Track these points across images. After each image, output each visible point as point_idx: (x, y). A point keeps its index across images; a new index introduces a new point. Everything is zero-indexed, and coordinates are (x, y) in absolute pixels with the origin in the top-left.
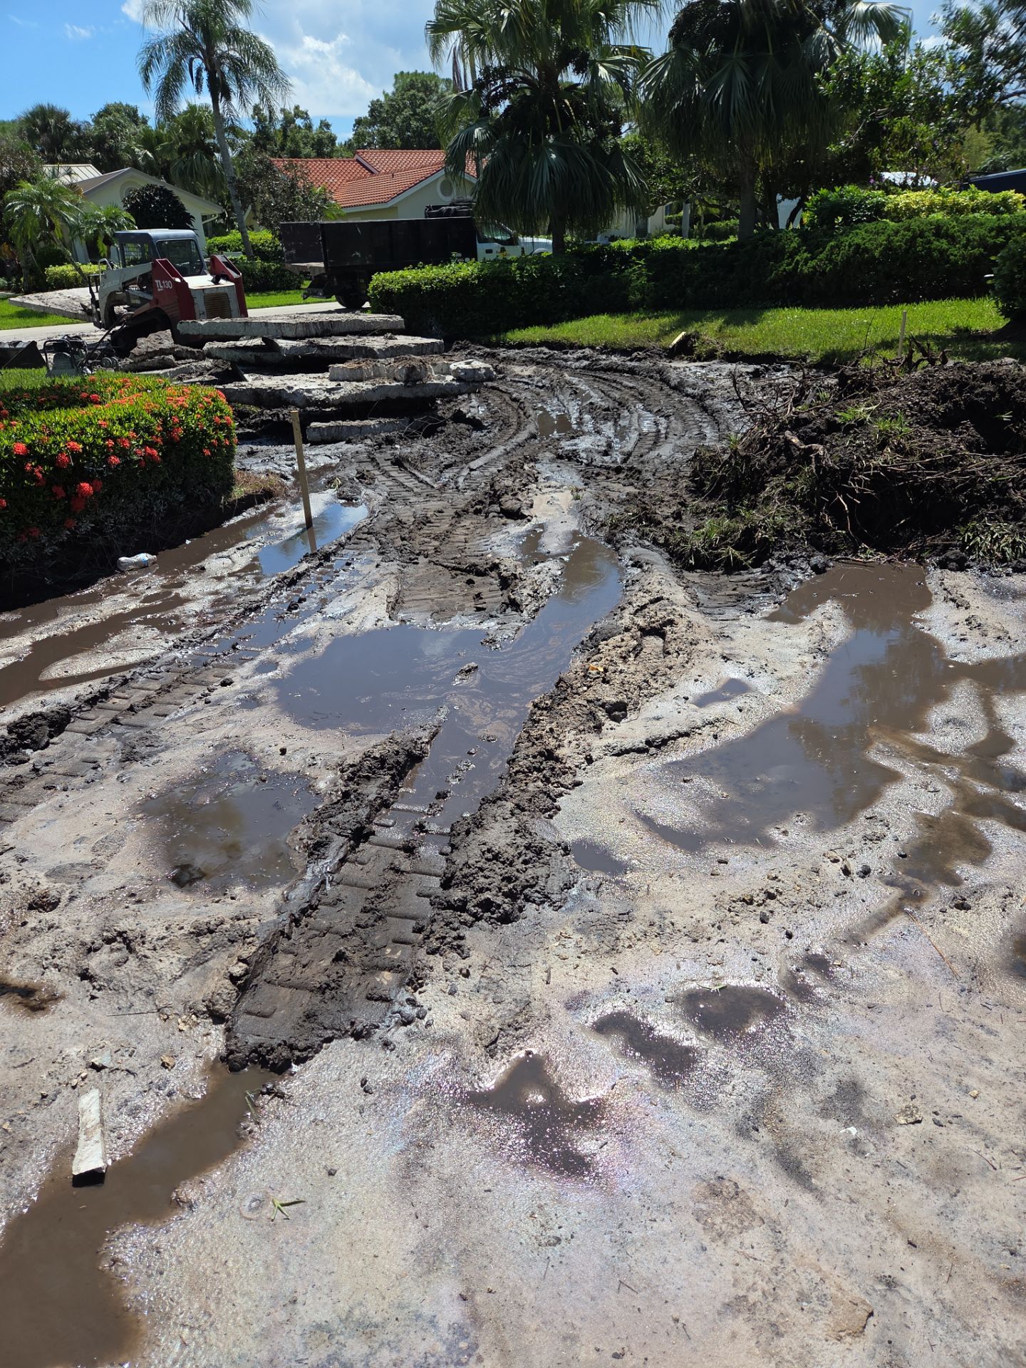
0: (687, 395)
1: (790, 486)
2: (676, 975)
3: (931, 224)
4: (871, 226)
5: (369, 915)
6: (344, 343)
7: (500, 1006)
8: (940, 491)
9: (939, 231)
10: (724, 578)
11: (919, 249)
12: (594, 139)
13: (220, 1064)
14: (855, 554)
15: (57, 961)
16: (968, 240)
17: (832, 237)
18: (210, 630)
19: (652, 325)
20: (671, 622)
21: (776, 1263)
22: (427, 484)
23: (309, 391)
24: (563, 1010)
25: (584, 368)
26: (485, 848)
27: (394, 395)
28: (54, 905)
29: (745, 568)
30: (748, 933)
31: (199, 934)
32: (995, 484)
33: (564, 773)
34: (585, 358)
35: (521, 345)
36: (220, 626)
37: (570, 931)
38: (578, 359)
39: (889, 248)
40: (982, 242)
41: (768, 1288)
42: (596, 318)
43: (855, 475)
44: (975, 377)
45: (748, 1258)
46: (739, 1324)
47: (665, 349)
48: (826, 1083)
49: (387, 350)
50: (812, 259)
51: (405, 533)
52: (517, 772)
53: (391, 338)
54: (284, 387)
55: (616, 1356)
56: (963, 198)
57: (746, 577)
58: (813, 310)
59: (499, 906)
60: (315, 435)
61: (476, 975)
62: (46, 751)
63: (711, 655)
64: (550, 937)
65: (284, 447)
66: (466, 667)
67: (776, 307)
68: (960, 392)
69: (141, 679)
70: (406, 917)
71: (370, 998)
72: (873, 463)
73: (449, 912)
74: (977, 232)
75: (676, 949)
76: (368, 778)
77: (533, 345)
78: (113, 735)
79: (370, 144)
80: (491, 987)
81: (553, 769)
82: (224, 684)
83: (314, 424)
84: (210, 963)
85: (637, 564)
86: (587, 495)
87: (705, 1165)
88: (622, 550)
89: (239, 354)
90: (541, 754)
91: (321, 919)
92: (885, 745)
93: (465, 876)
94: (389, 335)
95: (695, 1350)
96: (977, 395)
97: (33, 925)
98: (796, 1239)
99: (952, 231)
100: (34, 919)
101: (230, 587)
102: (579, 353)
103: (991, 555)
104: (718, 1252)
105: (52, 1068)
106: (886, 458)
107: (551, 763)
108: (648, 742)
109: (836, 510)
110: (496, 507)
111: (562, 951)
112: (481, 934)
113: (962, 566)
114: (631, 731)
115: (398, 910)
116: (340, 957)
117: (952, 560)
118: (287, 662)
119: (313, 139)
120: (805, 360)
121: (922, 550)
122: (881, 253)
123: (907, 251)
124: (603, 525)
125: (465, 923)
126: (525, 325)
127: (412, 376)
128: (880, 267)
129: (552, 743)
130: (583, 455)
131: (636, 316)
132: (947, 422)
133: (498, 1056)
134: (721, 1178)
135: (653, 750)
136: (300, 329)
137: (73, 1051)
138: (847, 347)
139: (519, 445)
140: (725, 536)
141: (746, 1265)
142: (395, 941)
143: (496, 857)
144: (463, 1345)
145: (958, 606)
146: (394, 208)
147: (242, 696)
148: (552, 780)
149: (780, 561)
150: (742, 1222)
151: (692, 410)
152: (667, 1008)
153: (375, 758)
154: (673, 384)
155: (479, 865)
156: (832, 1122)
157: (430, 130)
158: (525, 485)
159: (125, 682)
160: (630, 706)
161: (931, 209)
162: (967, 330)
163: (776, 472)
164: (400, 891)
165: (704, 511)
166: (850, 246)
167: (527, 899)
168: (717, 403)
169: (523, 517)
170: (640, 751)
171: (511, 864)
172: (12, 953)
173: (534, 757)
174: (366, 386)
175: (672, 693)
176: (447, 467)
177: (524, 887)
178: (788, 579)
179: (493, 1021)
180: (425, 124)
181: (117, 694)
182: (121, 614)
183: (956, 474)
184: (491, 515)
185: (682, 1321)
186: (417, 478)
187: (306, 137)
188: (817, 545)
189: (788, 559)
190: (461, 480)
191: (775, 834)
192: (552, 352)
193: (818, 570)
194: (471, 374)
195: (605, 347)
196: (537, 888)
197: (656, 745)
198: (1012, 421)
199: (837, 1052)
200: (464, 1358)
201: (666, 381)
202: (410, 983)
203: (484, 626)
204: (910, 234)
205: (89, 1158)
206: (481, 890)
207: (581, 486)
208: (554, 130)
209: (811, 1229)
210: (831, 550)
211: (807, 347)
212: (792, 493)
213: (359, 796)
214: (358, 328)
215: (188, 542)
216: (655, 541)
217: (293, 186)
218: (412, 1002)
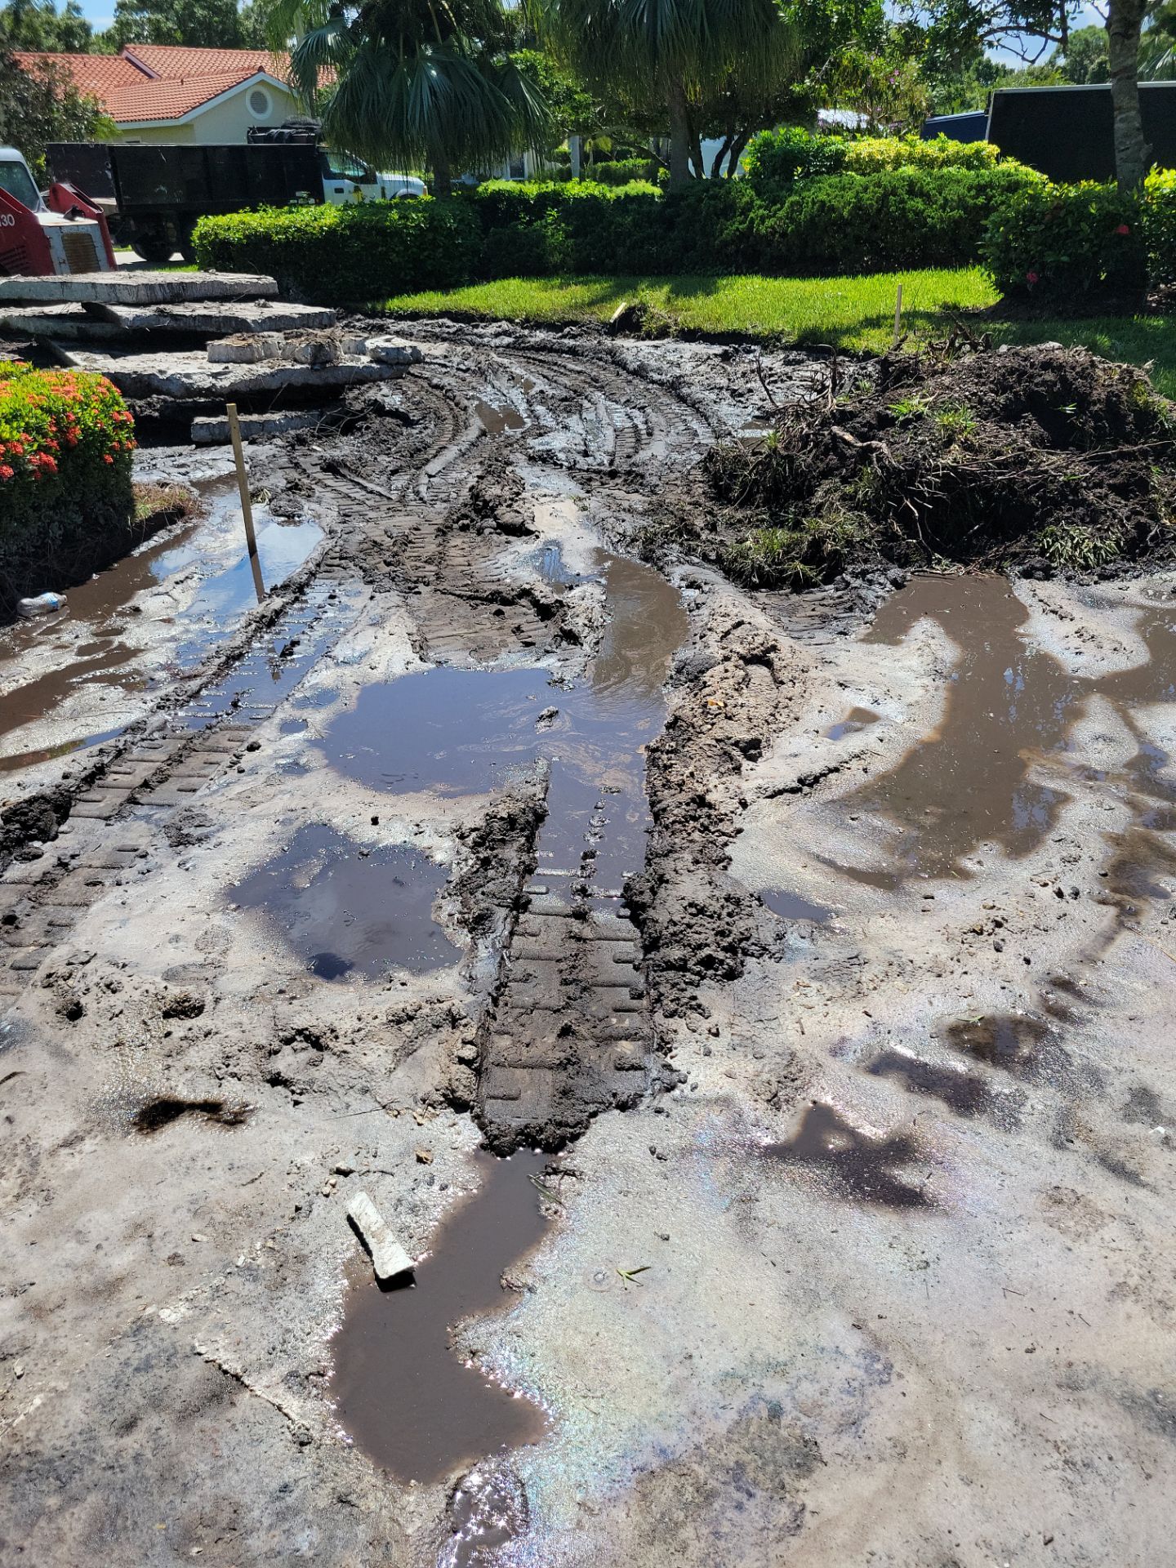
0: (653, 382)
1: (849, 489)
2: (931, 1012)
3: (903, 179)
4: (834, 180)
5: (573, 986)
6: (206, 312)
7: (764, 1061)
8: (1013, 492)
9: (913, 189)
10: (794, 598)
11: (893, 209)
12: (481, 53)
13: (482, 1153)
14: (930, 566)
15: (231, 1069)
16: (945, 199)
17: (791, 191)
18: (194, 685)
19: (578, 292)
20: (774, 648)
21: (1141, 1251)
22: (380, 495)
23: (188, 376)
24: (831, 1059)
25: (508, 346)
26: (685, 903)
27: (298, 381)
28: (198, 1010)
29: (815, 585)
30: (987, 963)
31: (399, 1022)
32: (1067, 484)
33: (721, 820)
34: (506, 333)
35: (414, 316)
36: (204, 679)
37: (805, 980)
38: (497, 335)
39: (858, 207)
40: (961, 203)
41: (1144, 1272)
42: (505, 283)
43: (922, 476)
44: (1032, 365)
45: (1113, 1250)
46: (1129, 1305)
47: (604, 324)
48: (1118, 1089)
49: (264, 321)
50: (769, 217)
51: (387, 556)
52: (674, 822)
53: (264, 306)
54: (155, 371)
55: (1028, 1351)
56: (931, 148)
57: (820, 595)
58: (776, 278)
59: (722, 962)
60: (203, 435)
61: (725, 1033)
62: (57, 842)
63: (825, 682)
64: (785, 988)
65: (160, 449)
66: (545, 712)
67: (730, 274)
68: (1019, 381)
69: (135, 750)
70: (614, 985)
71: (620, 1068)
72: (941, 462)
73: (671, 974)
74: (953, 192)
75: (922, 986)
76: (503, 841)
77: (431, 316)
78: (137, 818)
79: (138, 36)
80: (746, 1045)
81: (709, 817)
82: (252, 748)
83: (198, 420)
84: (420, 1052)
85: (692, 585)
86: (593, 503)
87: (1035, 1178)
88: (667, 569)
89: (52, 326)
90: (693, 800)
91: (521, 994)
92: (1042, 766)
93: (674, 934)
94: (262, 301)
95: (1098, 1334)
96: (1037, 385)
97: (182, 1034)
98: (1149, 1229)
99: (926, 188)
100: (178, 1027)
101: (187, 631)
102: (493, 328)
103: (1074, 562)
104: (1081, 1249)
105: (291, 1179)
106: (954, 455)
107: (705, 810)
108: (800, 781)
109: (904, 517)
110: (491, 522)
111: (805, 1001)
112: (712, 993)
113: (1048, 575)
114: (773, 769)
115: (600, 979)
116: (566, 1032)
117: (1038, 569)
118: (318, 718)
119: (59, 26)
120: (779, 340)
121: (1002, 558)
122: (850, 213)
123: (879, 211)
124: (633, 540)
125: (691, 983)
126: (417, 289)
127: (321, 357)
128: (849, 230)
129: (700, 789)
130: (561, 456)
131: (557, 282)
132: (1009, 415)
133: (785, 1107)
134: (1057, 1188)
135: (806, 789)
136: (142, 292)
137: (306, 1159)
138: (827, 324)
139: (473, 444)
140: (788, 549)
141: (1115, 1257)
142: (616, 1010)
143: (701, 911)
144: (879, 1366)
145: (1062, 618)
146: (187, 126)
147: (283, 762)
148: (712, 828)
149: (855, 575)
150: (1093, 1222)
151: (665, 400)
152: (935, 1043)
153: (502, 819)
154: (631, 367)
155: (685, 921)
156: (1137, 1125)
157: (221, 22)
158: (518, 494)
159: (119, 753)
160: (763, 744)
161: (897, 162)
162: (955, 307)
163: (826, 474)
164: (592, 960)
165: (740, 521)
166: (814, 203)
167: (745, 953)
168: (696, 392)
169: (529, 533)
170: (793, 791)
171: (719, 918)
172: (168, 1068)
173: (688, 804)
174: (261, 369)
175: (798, 727)
176: (394, 472)
177: (741, 941)
178: (870, 596)
179: (765, 1077)
180: (215, 13)
181: (114, 768)
182: (56, 672)
183: (1028, 473)
184: (487, 531)
185: (1076, 1312)
186: (364, 488)
187: (49, 23)
188: (891, 557)
189: (864, 573)
190: (423, 489)
191: (969, 865)
192: (458, 325)
193: (898, 584)
194: (394, 354)
195: (527, 320)
196: (752, 940)
197: (808, 783)
198: (1076, 413)
199: (1116, 1063)
200: (885, 1378)
201: (622, 365)
202: (660, 1048)
203: (543, 664)
204: (881, 190)
205: (392, 1259)
206: (700, 947)
207: (583, 494)
208: (430, 39)
209: (1159, 1218)
210: (903, 562)
211: (780, 325)
212: (852, 497)
213: (501, 863)
214: (217, 292)
215: (95, 577)
216: (705, 557)
217: (49, 93)
218: (668, 1067)
